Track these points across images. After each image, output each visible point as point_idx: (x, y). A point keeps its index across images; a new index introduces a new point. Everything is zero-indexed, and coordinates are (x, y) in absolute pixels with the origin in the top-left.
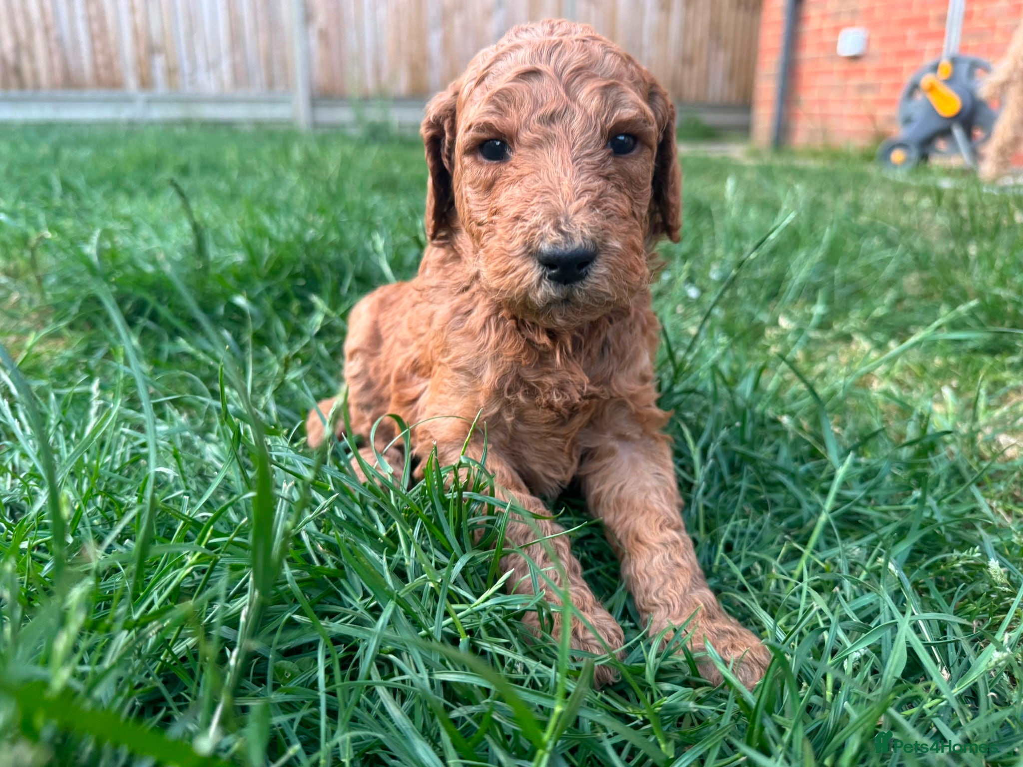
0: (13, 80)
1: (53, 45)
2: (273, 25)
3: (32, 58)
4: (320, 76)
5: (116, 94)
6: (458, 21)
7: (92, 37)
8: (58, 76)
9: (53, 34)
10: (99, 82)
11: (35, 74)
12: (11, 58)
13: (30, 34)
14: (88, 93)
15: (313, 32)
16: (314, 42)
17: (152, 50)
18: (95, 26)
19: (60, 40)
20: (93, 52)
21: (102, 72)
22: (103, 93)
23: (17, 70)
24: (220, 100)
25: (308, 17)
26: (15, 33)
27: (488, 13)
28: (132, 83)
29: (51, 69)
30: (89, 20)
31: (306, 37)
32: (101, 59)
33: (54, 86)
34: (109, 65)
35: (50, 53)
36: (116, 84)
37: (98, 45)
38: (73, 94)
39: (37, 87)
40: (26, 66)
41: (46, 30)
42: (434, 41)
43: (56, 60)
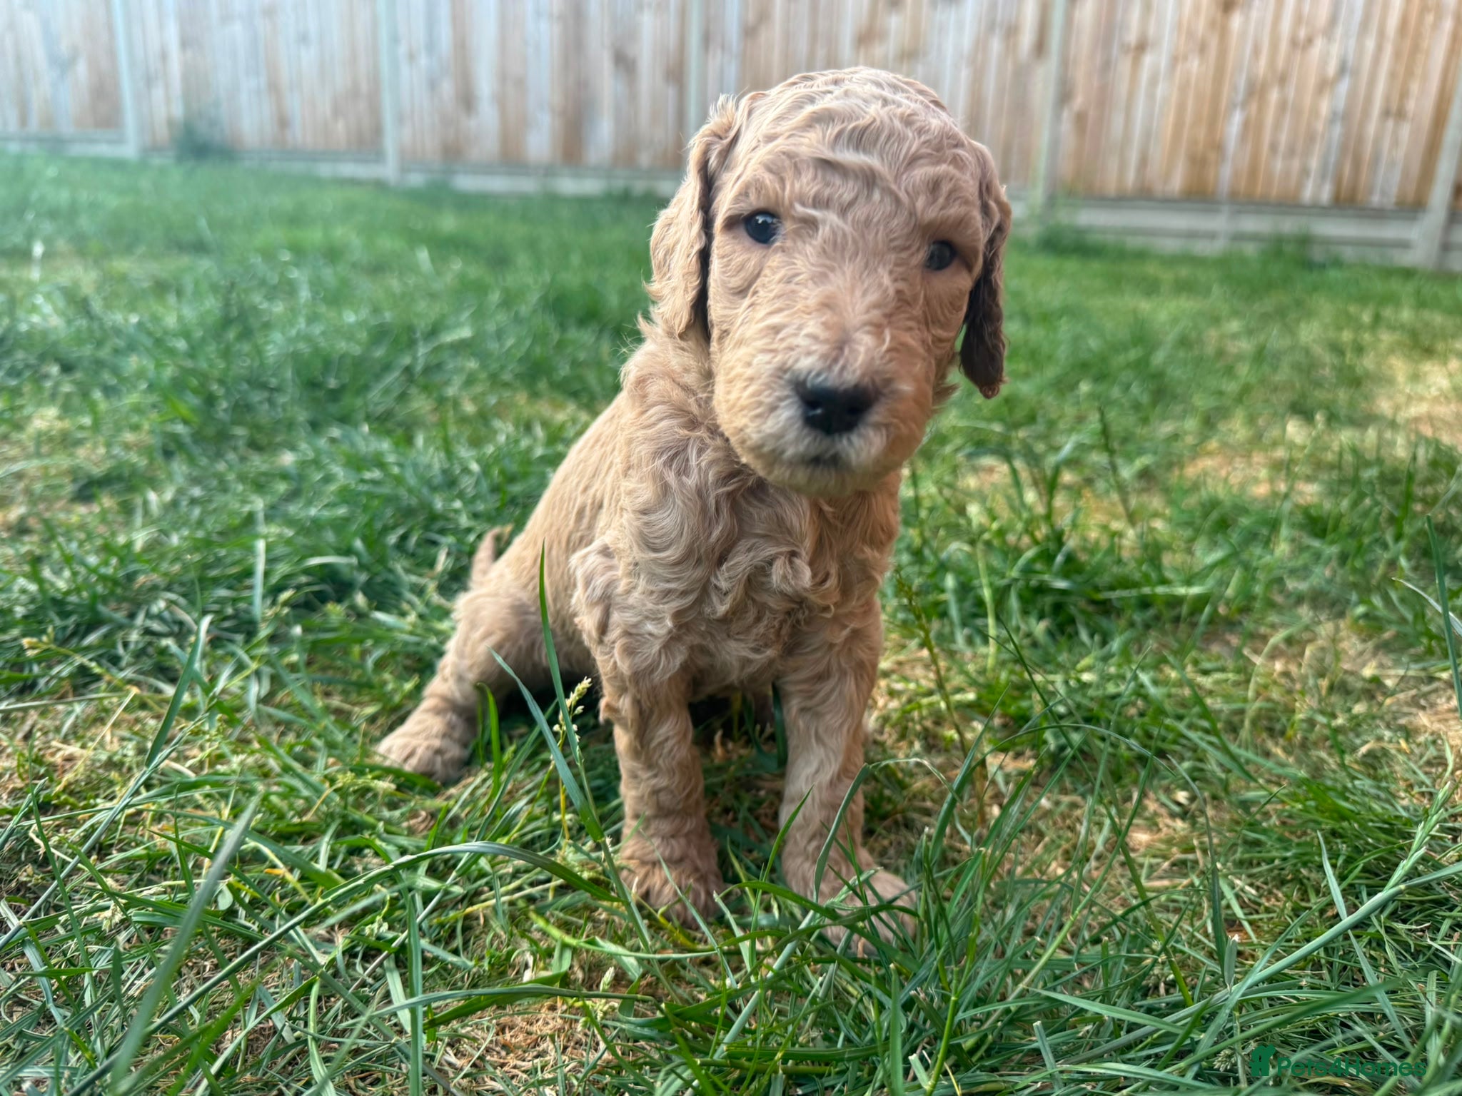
2: (1020, 107)
4: (1066, 168)
6: (1274, 96)
15: (1066, 114)
16: (1067, 126)
25: (1064, 96)
27: (1324, 85)
31: (1057, 117)
42: (1234, 126)
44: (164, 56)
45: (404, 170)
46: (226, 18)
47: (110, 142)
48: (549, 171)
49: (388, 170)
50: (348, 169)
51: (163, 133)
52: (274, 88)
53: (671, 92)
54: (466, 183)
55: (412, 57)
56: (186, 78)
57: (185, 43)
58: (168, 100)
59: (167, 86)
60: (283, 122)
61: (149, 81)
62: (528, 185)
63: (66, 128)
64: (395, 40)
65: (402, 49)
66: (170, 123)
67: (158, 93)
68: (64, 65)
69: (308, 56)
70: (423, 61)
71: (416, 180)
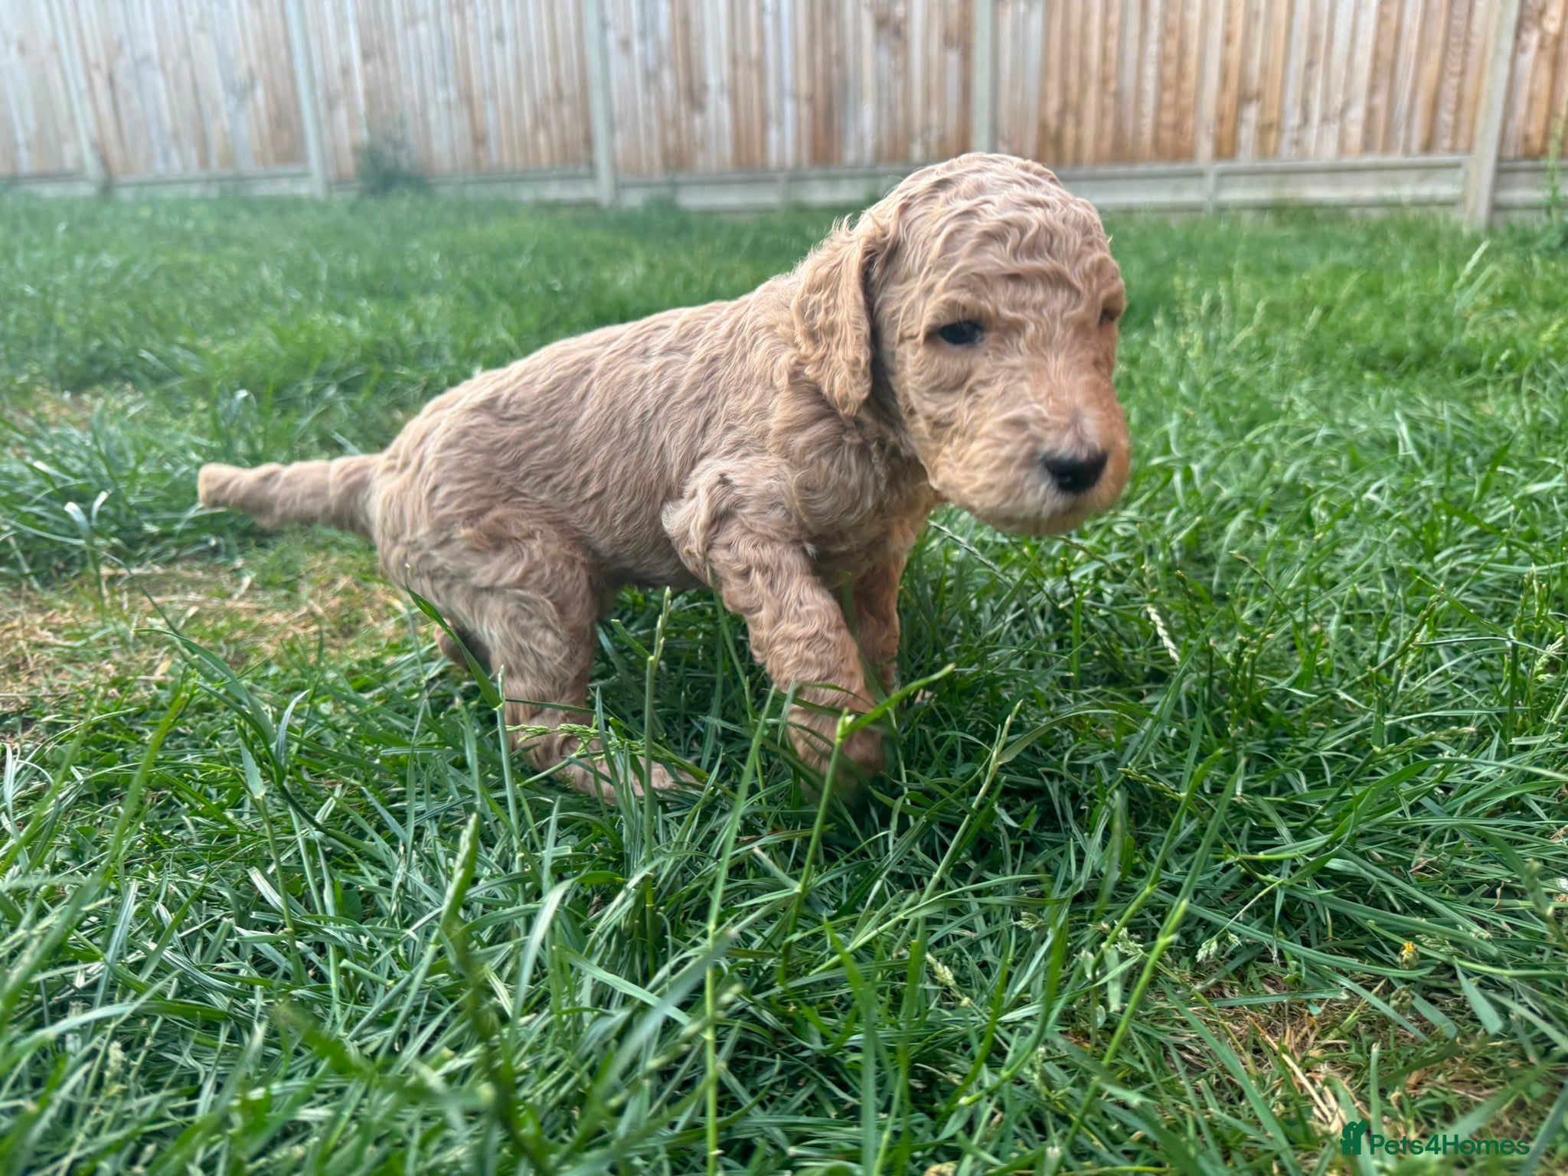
0: (1050, 153)
1: (1109, 101)
3: (1079, 123)
5: (1180, 167)
7: (1162, 85)
8: (1107, 144)
9: (1112, 86)
10: (1159, 150)
11: (1078, 142)
12: (1053, 123)
13: (1083, 89)
14: (1141, 168)
15: (1532, 39)
16: (1533, 57)
17: (1244, 99)
18: (1170, 71)
19: (1118, 95)
20: (1160, 107)
21: (1167, 135)
22: (1161, 168)
23: (1058, 140)
24: (1335, 171)
26: (1064, 87)
28: (1205, 148)
29: (1099, 136)
30: (1163, 59)
32: (1168, 117)
33: (1099, 159)
34: (1178, 127)
35: (1102, 112)
36: (1183, 153)
37: (1168, 97)
38: (1121, 169)
39: (1077, 161)
40: (1070, 131)
41: (1104, 81)
43: (1109, 124)
44: (346, 71)
45: (620, 187)
46: (412, 21)
47: (293, 177)
48: (796, 178)
49: (601, 190)
50: (553, 192)
51: (349, 163)
52: (467, 98)
53: (953, 57)
54: (693, 199)
55: (625, 45)
56: (369, 94)
57: (366, 56)
58: (352, 122)
59: (351, 107)
60: (479, 140)
61: (331, 105)
62: (770, 197)
63: (248, 165)
64: (604, 25)
65: (612, 37)
66: (356, 150)
67: (342, 115)
68: (242, 93)
69: (505, 57)
70: (637, 47)
71: (634, 199)
